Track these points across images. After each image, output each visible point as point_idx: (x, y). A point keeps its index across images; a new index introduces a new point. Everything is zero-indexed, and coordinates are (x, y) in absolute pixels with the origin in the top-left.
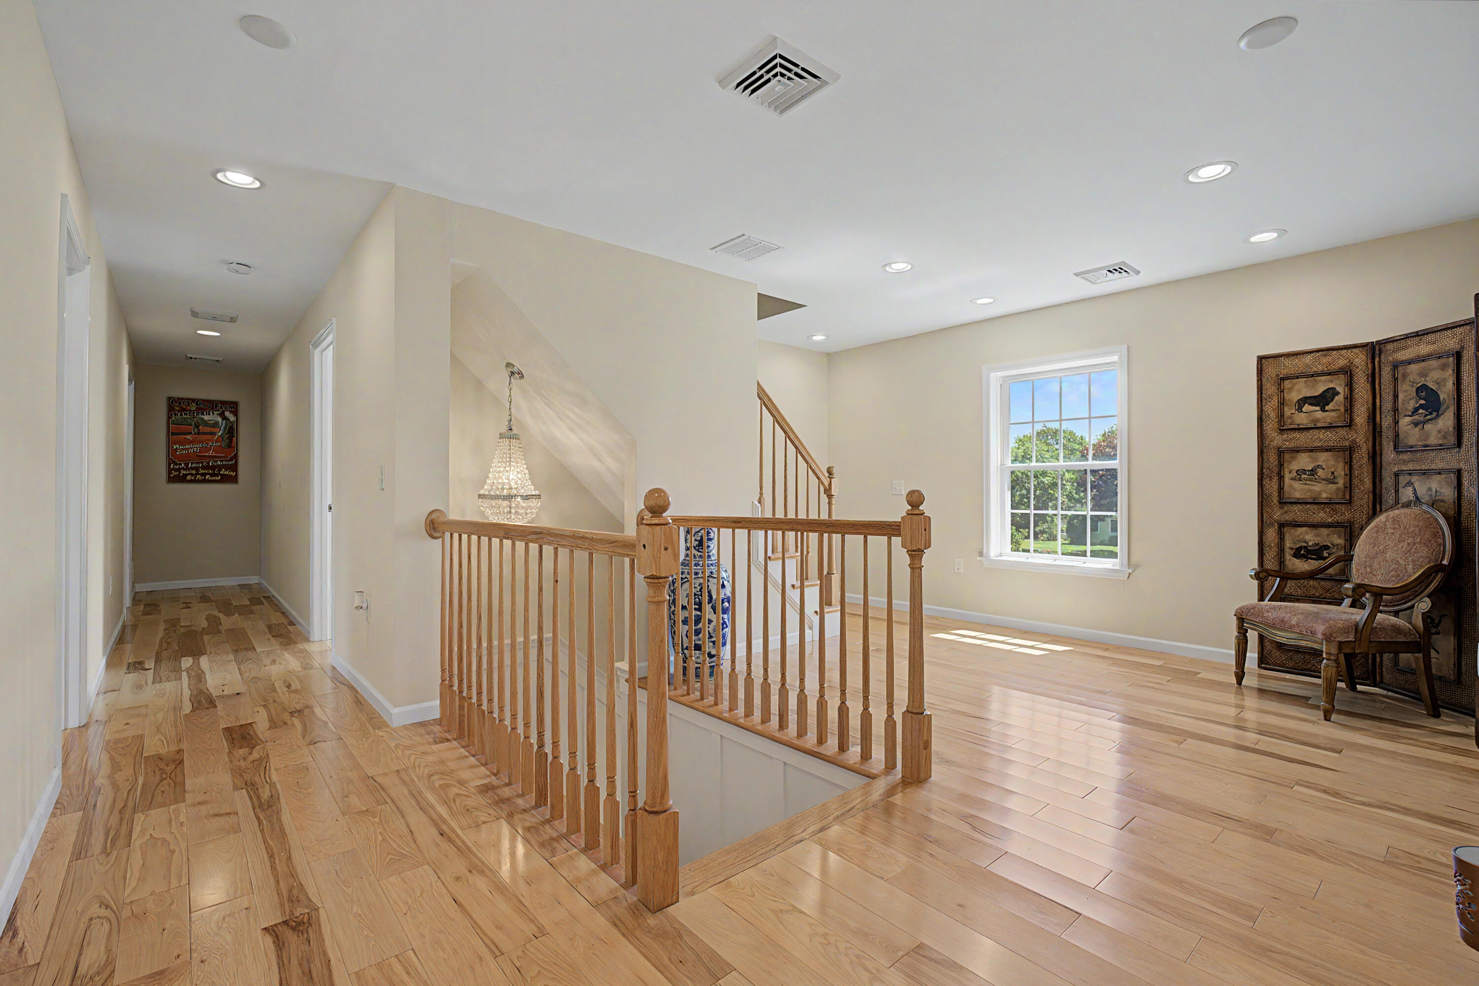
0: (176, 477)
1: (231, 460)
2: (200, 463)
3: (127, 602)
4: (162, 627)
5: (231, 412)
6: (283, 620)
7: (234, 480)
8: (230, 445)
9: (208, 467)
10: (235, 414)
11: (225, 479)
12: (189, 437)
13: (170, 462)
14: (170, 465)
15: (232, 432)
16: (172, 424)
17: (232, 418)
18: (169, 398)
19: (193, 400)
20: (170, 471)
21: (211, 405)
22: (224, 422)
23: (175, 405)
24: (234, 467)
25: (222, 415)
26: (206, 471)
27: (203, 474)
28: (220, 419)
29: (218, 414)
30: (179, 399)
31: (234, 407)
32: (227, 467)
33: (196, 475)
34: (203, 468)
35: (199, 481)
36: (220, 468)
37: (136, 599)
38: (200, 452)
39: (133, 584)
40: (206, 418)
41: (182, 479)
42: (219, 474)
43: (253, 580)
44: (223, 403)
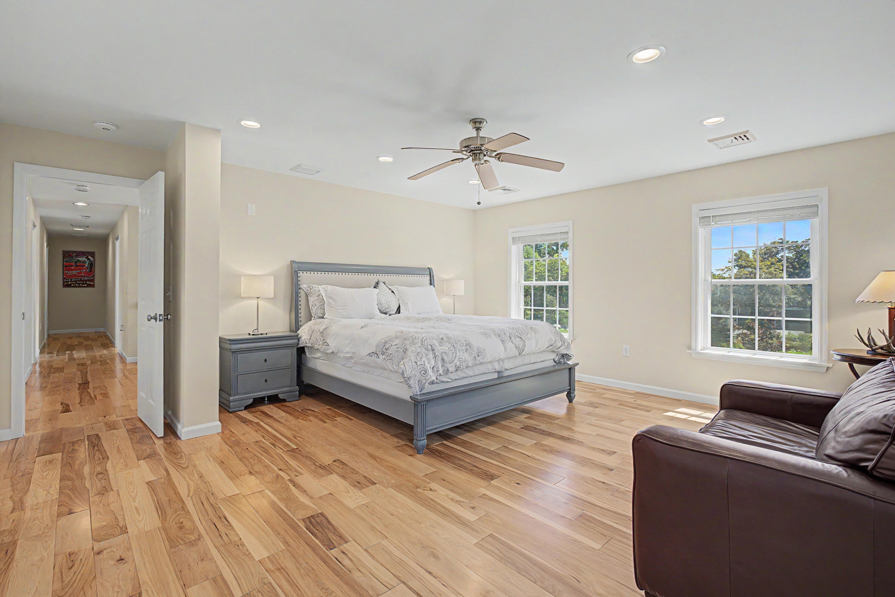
0: (66, 285)
1: (92, 277)
2: (77, 279)
3: (46, 337)
4: (60, 344)
5: (91, 256)
6: (108, 342)
7: (93, 286)
8: (91, 271)
9: (81, 280)
10: (93, 257)
11: (89, 286)
12: (73, 268)
13: (64, 278)
14: (64, 280)
15: (92, 265)
16: (65, 262)
17: (92, 259)
18: (63, 251)
19: (74, 252)
20: (64, 282)
21: (83, 254)
22: (88, 261)
23: (67, 255)
24: (93, 281)
25: (87, 258)
26: (81, 282)
27: (78, 284)
28: (86, 260)
29: (86, 258)
30: (68, 251)
31: (93, 254)
32: (89, 281)
33: (75, 284)
34: (79, 281)
35: (77, 287)
36: (86, 281)
37: (49, 336)
38: (77, 274)
39: (48, 330)
40: (80, 259)
41: (69, 286)
42: (86, 283)
43: (102, 330)
44: (87, 252)
